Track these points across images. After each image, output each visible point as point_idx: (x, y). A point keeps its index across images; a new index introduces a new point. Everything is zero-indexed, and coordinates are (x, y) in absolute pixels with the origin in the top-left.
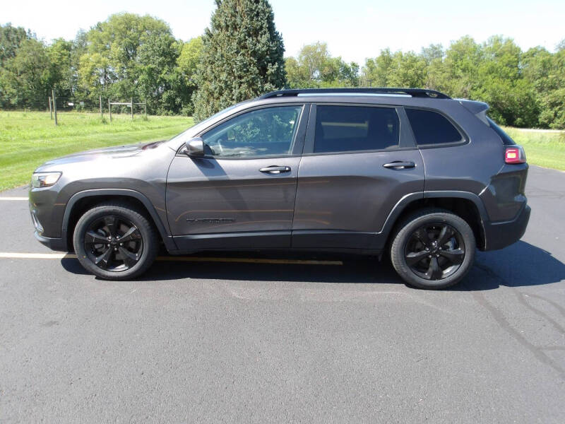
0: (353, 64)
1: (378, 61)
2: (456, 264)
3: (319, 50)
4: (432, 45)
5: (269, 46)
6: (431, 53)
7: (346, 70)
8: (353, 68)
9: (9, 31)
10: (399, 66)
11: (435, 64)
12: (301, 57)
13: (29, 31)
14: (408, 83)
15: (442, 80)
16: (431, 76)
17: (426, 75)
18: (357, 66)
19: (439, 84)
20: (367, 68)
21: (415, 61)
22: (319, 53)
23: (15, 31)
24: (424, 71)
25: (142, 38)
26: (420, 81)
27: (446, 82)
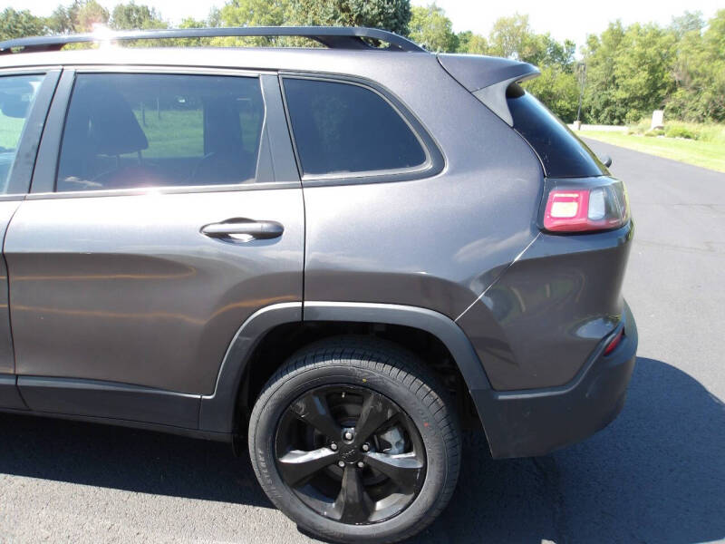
0: (568, 43)
1: (603, 37)
2: (407, 493)
3: (519, 24)
4: (686, 12)
5: (383, 8)
6: (685, 24)
7: (557, 52)
8: (567, 48)
9: (131, 10)
10: (634, 42)
11: (689, 39)
12: (492, 34)
13: (153, 9)
14: (646, 67)
15: (698, 61)
16: (681, 57)
17: (673, 55)
18: (573, 45)
19: (693, 68)
20: (587, 48)
21: (658, 34)
22: (519, 28)
23: (138, 11)
24: (671, 50)
25: (287, 14)
26: (664, 65)
27: (705, 65)
